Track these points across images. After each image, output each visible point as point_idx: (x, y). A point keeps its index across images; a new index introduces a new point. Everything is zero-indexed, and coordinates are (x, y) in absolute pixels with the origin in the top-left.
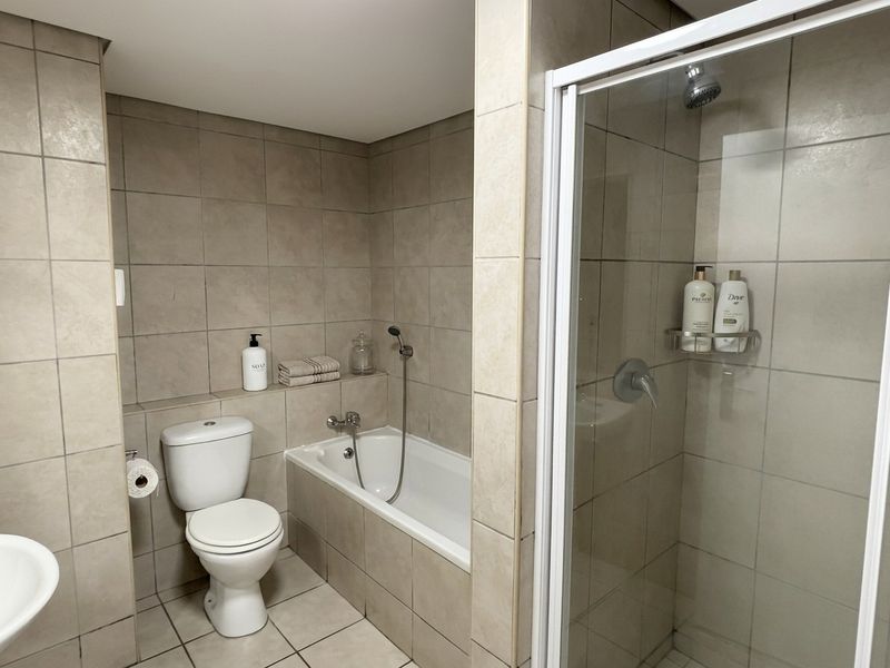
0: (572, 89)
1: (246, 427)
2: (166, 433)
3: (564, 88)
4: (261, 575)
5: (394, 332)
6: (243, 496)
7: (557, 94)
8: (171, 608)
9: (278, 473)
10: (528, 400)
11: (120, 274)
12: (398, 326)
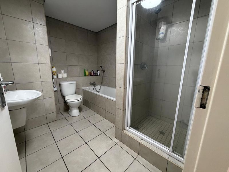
0: (135, 3)
1: (75, 82)
2: (60, 82)
3: (133, 4)
4: (78, 106)
5: (101, 67)
6: (75, 94)
7: (132, 5)
8: (63, 113)
9: (81, 91)
10: (126, 63)
11: (50, 49)
12: (102, 66)
